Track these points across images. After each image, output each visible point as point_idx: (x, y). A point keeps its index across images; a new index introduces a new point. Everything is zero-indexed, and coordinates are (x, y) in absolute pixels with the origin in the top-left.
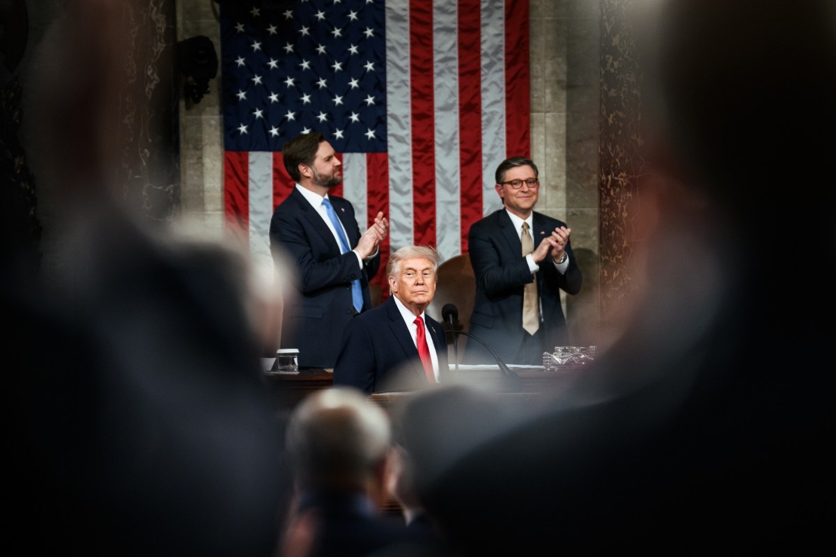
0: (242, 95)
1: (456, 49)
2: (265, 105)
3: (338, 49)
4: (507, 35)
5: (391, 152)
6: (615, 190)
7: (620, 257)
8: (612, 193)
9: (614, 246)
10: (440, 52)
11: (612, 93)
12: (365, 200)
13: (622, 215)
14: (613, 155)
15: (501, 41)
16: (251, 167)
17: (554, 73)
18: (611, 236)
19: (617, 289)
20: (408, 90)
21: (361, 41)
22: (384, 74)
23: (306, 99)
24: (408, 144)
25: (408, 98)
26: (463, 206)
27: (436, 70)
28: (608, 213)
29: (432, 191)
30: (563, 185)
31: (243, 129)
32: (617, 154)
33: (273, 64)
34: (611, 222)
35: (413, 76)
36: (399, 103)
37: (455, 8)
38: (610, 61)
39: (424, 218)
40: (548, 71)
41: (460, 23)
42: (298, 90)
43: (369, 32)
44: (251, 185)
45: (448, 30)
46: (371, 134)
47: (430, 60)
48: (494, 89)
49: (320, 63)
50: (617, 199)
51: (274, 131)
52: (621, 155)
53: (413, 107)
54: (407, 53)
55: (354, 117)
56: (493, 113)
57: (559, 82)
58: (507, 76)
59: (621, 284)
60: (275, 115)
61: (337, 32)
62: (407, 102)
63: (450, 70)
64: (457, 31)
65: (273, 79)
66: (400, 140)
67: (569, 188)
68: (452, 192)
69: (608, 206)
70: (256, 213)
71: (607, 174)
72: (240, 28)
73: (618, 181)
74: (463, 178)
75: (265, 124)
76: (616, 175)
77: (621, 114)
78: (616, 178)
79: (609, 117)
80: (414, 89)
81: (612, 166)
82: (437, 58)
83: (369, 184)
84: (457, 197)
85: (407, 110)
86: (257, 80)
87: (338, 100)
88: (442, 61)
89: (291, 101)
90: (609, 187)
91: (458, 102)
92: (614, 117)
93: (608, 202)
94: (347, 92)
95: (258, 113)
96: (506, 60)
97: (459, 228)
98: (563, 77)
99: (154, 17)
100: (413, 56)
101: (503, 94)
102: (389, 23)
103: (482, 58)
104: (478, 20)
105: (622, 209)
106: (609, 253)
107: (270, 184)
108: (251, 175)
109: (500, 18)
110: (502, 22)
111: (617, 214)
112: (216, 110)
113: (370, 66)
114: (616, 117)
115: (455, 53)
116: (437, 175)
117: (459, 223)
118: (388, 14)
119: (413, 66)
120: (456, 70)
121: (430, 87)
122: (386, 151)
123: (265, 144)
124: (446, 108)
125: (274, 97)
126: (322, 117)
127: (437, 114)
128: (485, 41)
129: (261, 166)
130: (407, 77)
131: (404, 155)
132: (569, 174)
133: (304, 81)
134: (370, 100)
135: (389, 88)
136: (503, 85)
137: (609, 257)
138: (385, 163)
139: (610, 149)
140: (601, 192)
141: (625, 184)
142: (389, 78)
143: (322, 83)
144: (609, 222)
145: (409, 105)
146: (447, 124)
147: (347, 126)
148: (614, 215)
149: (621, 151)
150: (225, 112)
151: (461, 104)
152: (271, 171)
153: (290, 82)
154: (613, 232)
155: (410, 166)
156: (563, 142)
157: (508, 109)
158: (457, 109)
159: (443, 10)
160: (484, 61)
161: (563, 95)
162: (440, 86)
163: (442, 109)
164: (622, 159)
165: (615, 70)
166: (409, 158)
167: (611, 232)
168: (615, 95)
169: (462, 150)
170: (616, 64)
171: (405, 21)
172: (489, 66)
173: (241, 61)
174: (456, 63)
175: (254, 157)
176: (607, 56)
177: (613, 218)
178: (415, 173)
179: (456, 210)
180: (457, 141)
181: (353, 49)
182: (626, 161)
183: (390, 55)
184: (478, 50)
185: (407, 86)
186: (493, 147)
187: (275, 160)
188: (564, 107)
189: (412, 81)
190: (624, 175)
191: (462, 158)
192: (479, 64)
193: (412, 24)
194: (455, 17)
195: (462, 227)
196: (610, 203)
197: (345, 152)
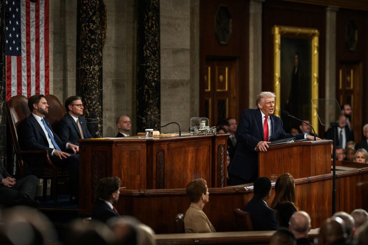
1: (35, 18)
4: (45, 13)
6: (94, 72)
7: (96, 96)
8: (93, 73)
9: (94, 92)
10: (32, 19)
11: (93, 37)
12: (16, 74)
13: (96, 81)
14: (93, 59)
15: (44, 15)
18: (92, 88)
19: (95, 107)
21: (15, 13)
22: (20, 26)
24: (25, 53)
26: (36, 76)
27: (31, 25)
28: (91, 80)
29: (30, 71)
32: (95, 59)
34: (92, 83)
35: (26, 27)
38: (92, 25)
39: (29, 81)
41: (36, 8)
43: (17, 10)
45: (33, 11)
46: (17, 49)
48: (42, 33)
50: (95, 75)
52: (96, 59)
54: (25, 18)
55: (14, 42)
56: (42, 42)
58: (44, 29)
59: (96, 106)
61: (10, 9)
62: (25, 37)
64: (35, 11)
66: (24, 51)
69: (91, 78)
71: (90, 66)
73: (95, 68)
74: (36, 66)
76: (94, 66)
77: (96, 45)
78: (94, 67)
79: (91, 45)
81: (93, 63)
82: (31, 21)
83: (17, 68)
84: (35, 73)
85: (25, 40)
87: (10, 35)
90: (91, 70)
91: (35, 38)
92: (94, 45)
93: (91, 76)
94: (12, 32)
96: (45, 23)
97: (35, 85)
98: (53, 30)
102: (21, 7)
103: (40, 21)
104: (39, 7)
105: (97, 79)
106: (91, 94)
109: (43, 7)
111: (95, 80)
113: (17, 23)
114: (95, 45)
116: (31, 65)
117: (35, 83)
119: (26, 23)
120: (35, 26)
121: (30, 32)
122: (21, 56)
127: (31, 42)
128: (41, 15)
131: (25, 57)
134: (17, 36)
135: (22, 31)
136: (44, 32)
137: (91, 96)
138: (21, 60)
139: (92, 57)
141: (97, 70)
142: (22, 27)
144: (91, 83)
145: (26, 38)
146: (33, 46)
147: (12, 45)
148: (94, 81)
149: (96, 58)
151: (36, 39)
154: (93, 87)
155: (26, 61)
157: (44, 41)
162: (32, 31)
163: (32, 40)
164: (96, 61)
165: (94, 28)
167: (92, 87)
168: (94, 38)
171: (24, 6)
172: (41, 25)
174: (35, 23)
176: (90, 24)
177: (93, 82)
178: (27, 64)
179: (35, 78)
180: (35, 52)
181: (14, 16)
182: (98, 61)
183: (22, 19)
184: (39, 18)
185: (25, 31)
186: (42, 55)
189: (26, 29)
190: (97, 66)
192: (39, 24)
193: (26, 7)
194: (35, 6)
195: (36, 85)
196: (92, 77)
197: (12, 55)
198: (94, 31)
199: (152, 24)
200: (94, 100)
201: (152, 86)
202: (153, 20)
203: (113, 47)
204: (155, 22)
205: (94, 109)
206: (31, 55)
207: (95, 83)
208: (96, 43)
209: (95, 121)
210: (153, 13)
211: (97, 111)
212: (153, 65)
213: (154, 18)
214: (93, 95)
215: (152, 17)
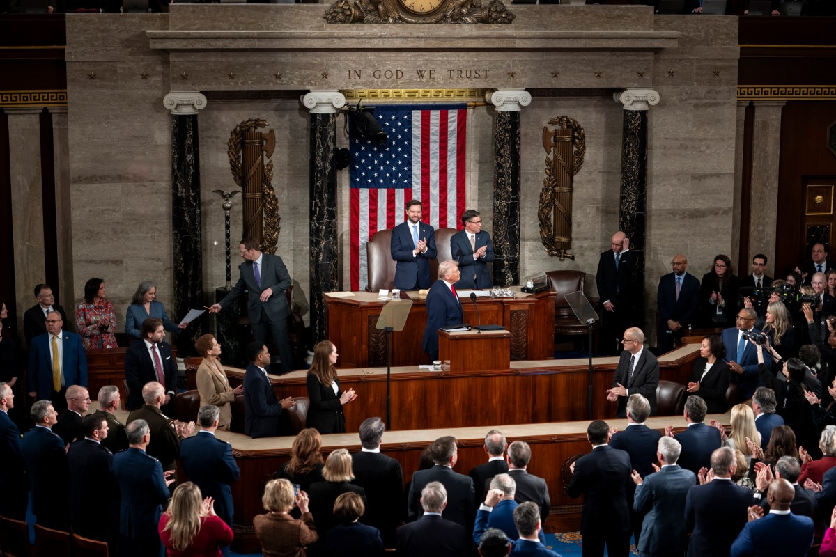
0: (357, 167)
1: (438, 149)
2: (366, 171)
3: (394, 149)
4: (458, 144)
5: (413, 188)
6: (500, 207)
7: (502, 232)
9: (499, 228)
10: (433, 150)
11: (500, 171)
15: (455, 146)
16: (360, 194)
17: (474, 157)
18: (498, 224)
19: (500, 244)
20: (420, 164)
21: (403, 146)
22: (411, 158)
23: (382, 168)
24: (419, 185)
25: (420, 168)
26: (440, 208)
27: (431, 157)
28: (497, 215)
29: (429, 202)
30: (477, 199)
31: (358, 180)
32: (501, 194)
33: (369, 155)
35: (422, 159)
36: (417, 170)
37: (438, 134)
39: (425, 213)
40: (472, 156)
41: (440, 139)
42: (379, 164)
43: (406, 143)
44: (361, 201)
45: (435, 142)
46: (406, 181)
47: (428, 153)
48: (452, 164)
49: (388, 156)
51: (370, 181)
53: (422, 171)
54: (420, 151)
55: (400, 175)
56: (452, 173)
57: (476, 160)
58: (457, 159)
59: (502, 242)
60: (369, 174)
61: (394, 143)
63: (436, 157)
64: (439, 142)
65: (370, 161)
66: (417, 183)
67: (479, 200)
68: (436, 203)
70: (363, 211)
71: (498, 200)
72: (357, 141)
74: (440, 197)
75: (366, 178)
76: (501, 202)
80: (422, 164)
81: (499, 198)
82: (431, 152)
84: (438, 205)
85: (420, 172)
86: (363, 161)
87: (394, 169)
88: (433, 154)
89: (375, 169)
90: (497, 205)
91: (438, 169)
93: (497, 211)
94: (397, 166)
95: (364, 174)
96: (457, 153)
98: (478, 159)
99: (329, 144)
100: (422, 152)
101: (456, 166)
102: (413, 139)
103: (448, 152)
104: (447, 138)
105: (503, 214)
107: (368, 201)
108: (360, 197)
109: (455, 137)
110: (456, 139)
111: (500, 216)
112: (348, 172)
113: (406, 156)
115: (438, 151)
116: (431, 197)
118: (413, 136)
119: (422, 155)
120: (438, 157)
121: (429, 164)
123: (367, 186)
124: (434, 171)
125: (370, 168)
126: (388, 175)
127: (431, 173)
128: (449, 146)
129: (364, 194)
130: (420, 160)
131: (418, 189)
132: (479, 195)
133: (382, 162)
134: (406, 169)
135: (413, 164)
136: (456, 163)
138: (411, 192)
139: (498, 191)
140: (494, 207)
141: (504, 205)
142: (413, 160)
143: (388, 162)
144: (497, 218)
145: (420, 170)
146: (434, 177)
147: (397, 178)
150: (350, 172)
151: (440, 170)
152: (368, 196)
153: (376, 162)
155: (420, 193)
156: (477, 183)
157: (457, 171)
158: (438, 171)
159: (434, 134)
160: (449, 154)
161: (478, 165)
162: (433, 163)
163: (433, 172)
166: (420, 190)
169: (440, 187)
170: (502, 160)
171: (419, 138)
172: (451, 155)
173: (357, 154)
174: (438, 154)
175: (361, 190)
176: (498, 157)
178: (422, 196)
179: (437, 210)
180: (438, 184)
181: (400, 149)
182: (505, 196)
183: (413, 151)
184: (447, 149)
186: (452, 185)
187: (370, 192)
188: (477, 170)
189: (422, 161)
191: (440, 190)
192: (447, 154)
193: (422, 140)
194: (438, 137)
197: (397, 188)
198: (501, 164)
199: (629, 151)
200: (500, 236)
201: (627, 219)
202: (630, 147)
203: (600, 172)
204: (633, 150)
205: (500, 246)
206: (431, 187)
207: (501, 219)
208: (503, 177)
209: (501, 257)
210: (630, 139)
211: (504, 248)
212: (629, 196)
213: (631, 145)
214: (499, 231)
215: (629, 143)
